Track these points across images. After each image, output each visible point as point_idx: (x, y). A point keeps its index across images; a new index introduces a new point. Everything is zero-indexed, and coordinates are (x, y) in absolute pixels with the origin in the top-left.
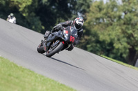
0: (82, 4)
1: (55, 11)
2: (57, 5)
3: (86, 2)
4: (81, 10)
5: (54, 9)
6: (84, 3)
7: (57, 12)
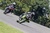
0: (48, 11)
1: (38, 13)
2: (38, 11)
3: (49, 10)
4: (47, 13)
5: (37, 13)
6: (48, 10)
7: (39, 14)
